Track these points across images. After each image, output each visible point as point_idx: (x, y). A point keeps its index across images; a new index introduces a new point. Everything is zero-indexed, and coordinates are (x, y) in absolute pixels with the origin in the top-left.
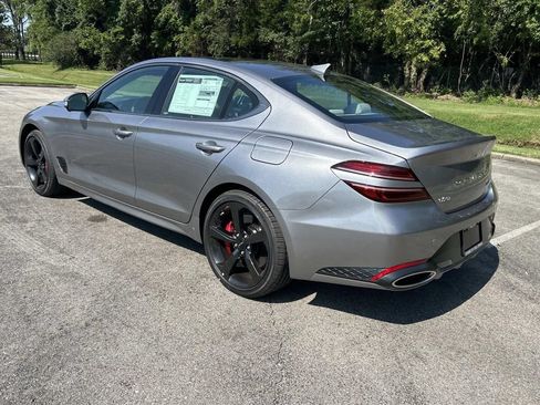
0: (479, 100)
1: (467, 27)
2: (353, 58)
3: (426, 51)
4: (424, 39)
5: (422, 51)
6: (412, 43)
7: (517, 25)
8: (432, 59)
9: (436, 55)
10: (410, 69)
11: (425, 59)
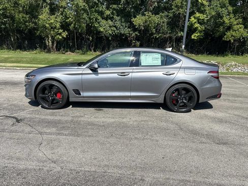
0: (84, 54)
1: (75, 25)
2: (17, 37)
3: (60, 34)
4: (59, 29)
5: (58, 34)
6: (54, 31)
7: (92, 25)
8: (63, 37)
9: (65, 36)
10: (48, 42)
11: (60, 37)
